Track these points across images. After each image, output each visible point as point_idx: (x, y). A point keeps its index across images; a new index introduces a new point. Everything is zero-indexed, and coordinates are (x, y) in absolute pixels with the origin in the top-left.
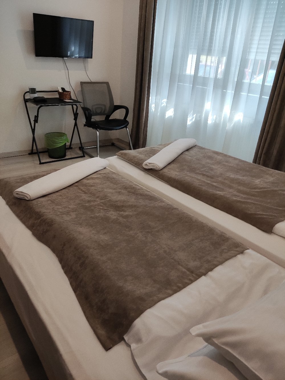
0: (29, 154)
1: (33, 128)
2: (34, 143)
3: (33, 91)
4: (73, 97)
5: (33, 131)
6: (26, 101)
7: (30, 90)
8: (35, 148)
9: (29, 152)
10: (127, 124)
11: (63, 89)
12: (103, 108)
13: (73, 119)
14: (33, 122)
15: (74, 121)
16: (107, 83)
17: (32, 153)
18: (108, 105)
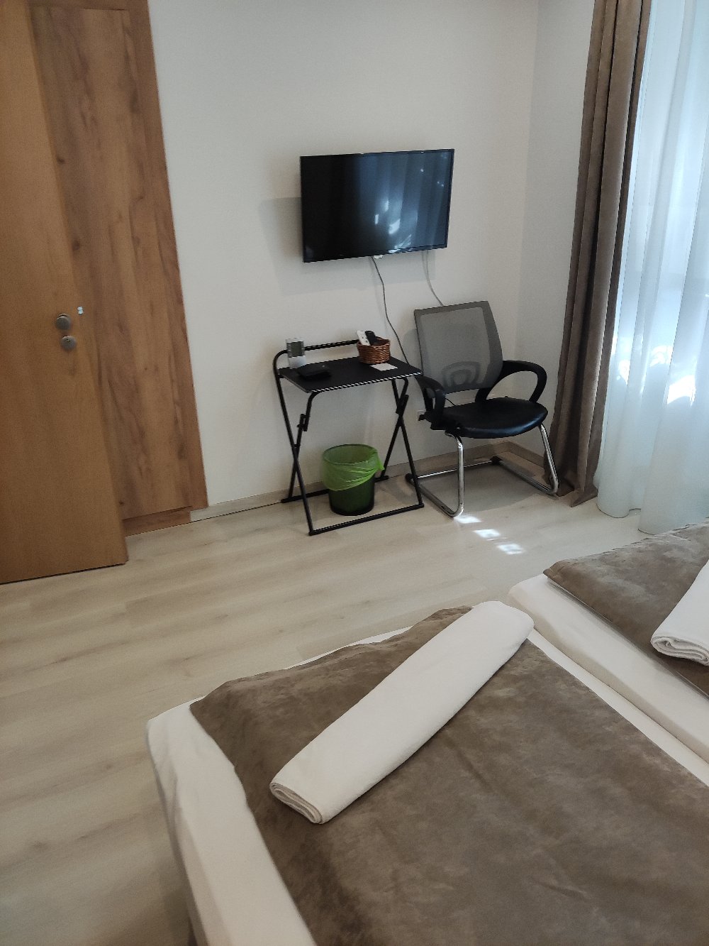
0: (283, 501)
1: (295, 442)
2: (296, 476)
3: (296, 348)
4: (395, 352)
5: (296, 448)
6: (279, 374)
7: (288, 347)
8: (297, 484)
9: (284, 496)
10: (542, 415)
11: (370, 335)
12: (473, 369)
13: (395, 411)
14: (297, 429)
15: (397, 416)
16: (484, 306)
17: (289, 498)
18: (485, 361)
